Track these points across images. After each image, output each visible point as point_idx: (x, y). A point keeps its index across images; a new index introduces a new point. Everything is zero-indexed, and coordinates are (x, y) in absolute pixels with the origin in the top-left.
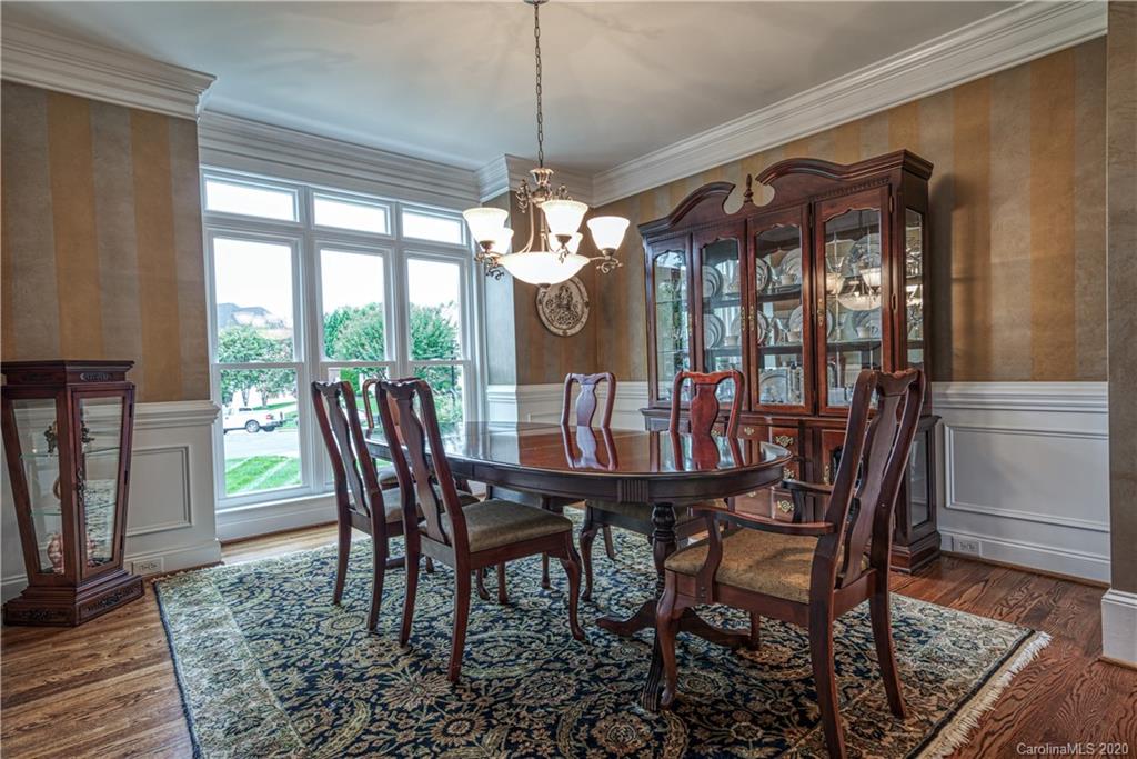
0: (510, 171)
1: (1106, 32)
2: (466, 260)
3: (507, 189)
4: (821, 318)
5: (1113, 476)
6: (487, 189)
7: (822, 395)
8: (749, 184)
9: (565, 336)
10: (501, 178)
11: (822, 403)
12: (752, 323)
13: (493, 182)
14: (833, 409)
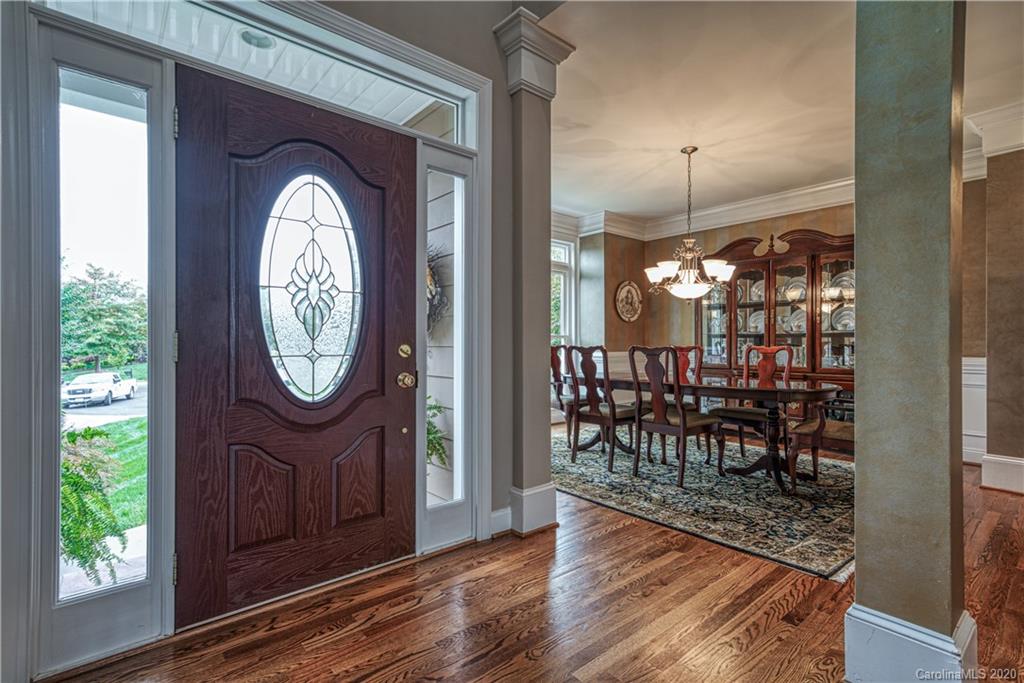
0: (605, 220)
1: (985, 177)
2: (567, 272)
3: (602, 231)
4: (818, 318)
5: (988, 400)
6: (585, 229)
7: (818, 363)
8: (772, 239)
9: (629, 322)
10: (599, 223)
11: (818, 366)
12: (772, 320)
13: (589, 225)
14: (824, 369)
